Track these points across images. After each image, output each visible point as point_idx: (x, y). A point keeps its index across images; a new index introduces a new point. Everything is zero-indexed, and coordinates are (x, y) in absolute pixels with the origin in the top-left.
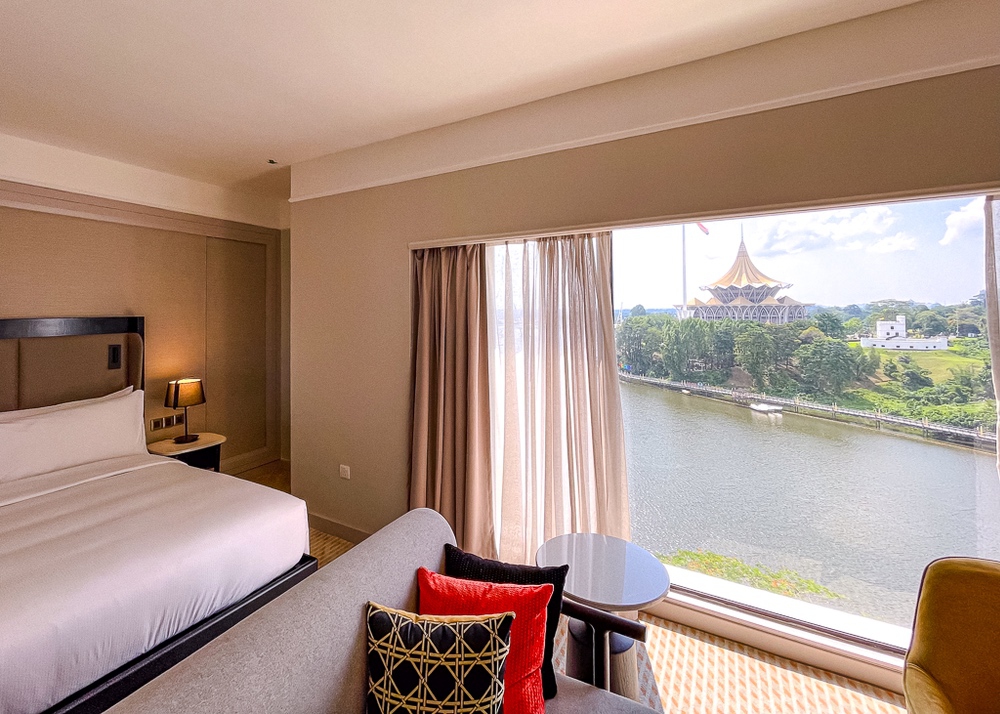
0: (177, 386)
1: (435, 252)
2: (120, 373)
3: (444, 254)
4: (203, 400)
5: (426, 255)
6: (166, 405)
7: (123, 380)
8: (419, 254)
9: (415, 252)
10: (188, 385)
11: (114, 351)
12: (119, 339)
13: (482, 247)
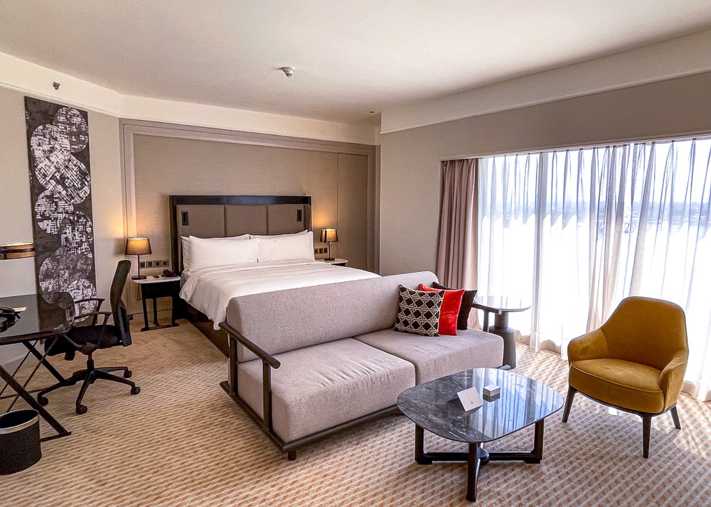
0: (326, 232)
1: (453, 162)
2: (302, 223)
3: (457, 163)
4: (337, 241)
5: (448, 163)
6: (321, 241)
7: (302, 227)
8: (445, 163)
9: (443, 162)
10: (331, 233)
11: (299, 212)
12: (301, 207)
13: (477, 160)
